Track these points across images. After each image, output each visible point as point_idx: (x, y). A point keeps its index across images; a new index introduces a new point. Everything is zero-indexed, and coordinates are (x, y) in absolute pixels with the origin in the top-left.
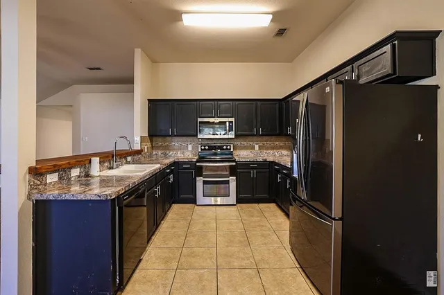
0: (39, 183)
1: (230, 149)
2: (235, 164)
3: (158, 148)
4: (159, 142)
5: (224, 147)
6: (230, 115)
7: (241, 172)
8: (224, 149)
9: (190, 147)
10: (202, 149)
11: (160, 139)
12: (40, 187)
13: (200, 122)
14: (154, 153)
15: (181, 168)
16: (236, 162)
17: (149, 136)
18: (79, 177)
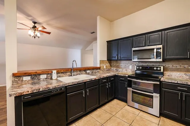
0: (18, 80)
1: (160, 70)
2: (158, 83)
3: (114, 67)
4: (114, 63)
5: (155, 68)
6: (158, 43)
7: (165, 91)
8: (154, 70)
9: (131, 67)
10: (137, 69)
11: (115, 62)
12: (19, 82)
13: (133, 51)
14: (112, 69)
15: (119, 79)
16: (161, 82)
17: (108, 60)
18: (46, 79)
